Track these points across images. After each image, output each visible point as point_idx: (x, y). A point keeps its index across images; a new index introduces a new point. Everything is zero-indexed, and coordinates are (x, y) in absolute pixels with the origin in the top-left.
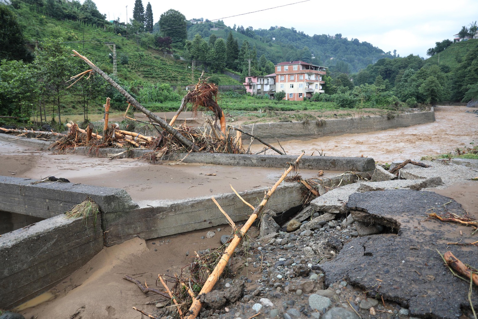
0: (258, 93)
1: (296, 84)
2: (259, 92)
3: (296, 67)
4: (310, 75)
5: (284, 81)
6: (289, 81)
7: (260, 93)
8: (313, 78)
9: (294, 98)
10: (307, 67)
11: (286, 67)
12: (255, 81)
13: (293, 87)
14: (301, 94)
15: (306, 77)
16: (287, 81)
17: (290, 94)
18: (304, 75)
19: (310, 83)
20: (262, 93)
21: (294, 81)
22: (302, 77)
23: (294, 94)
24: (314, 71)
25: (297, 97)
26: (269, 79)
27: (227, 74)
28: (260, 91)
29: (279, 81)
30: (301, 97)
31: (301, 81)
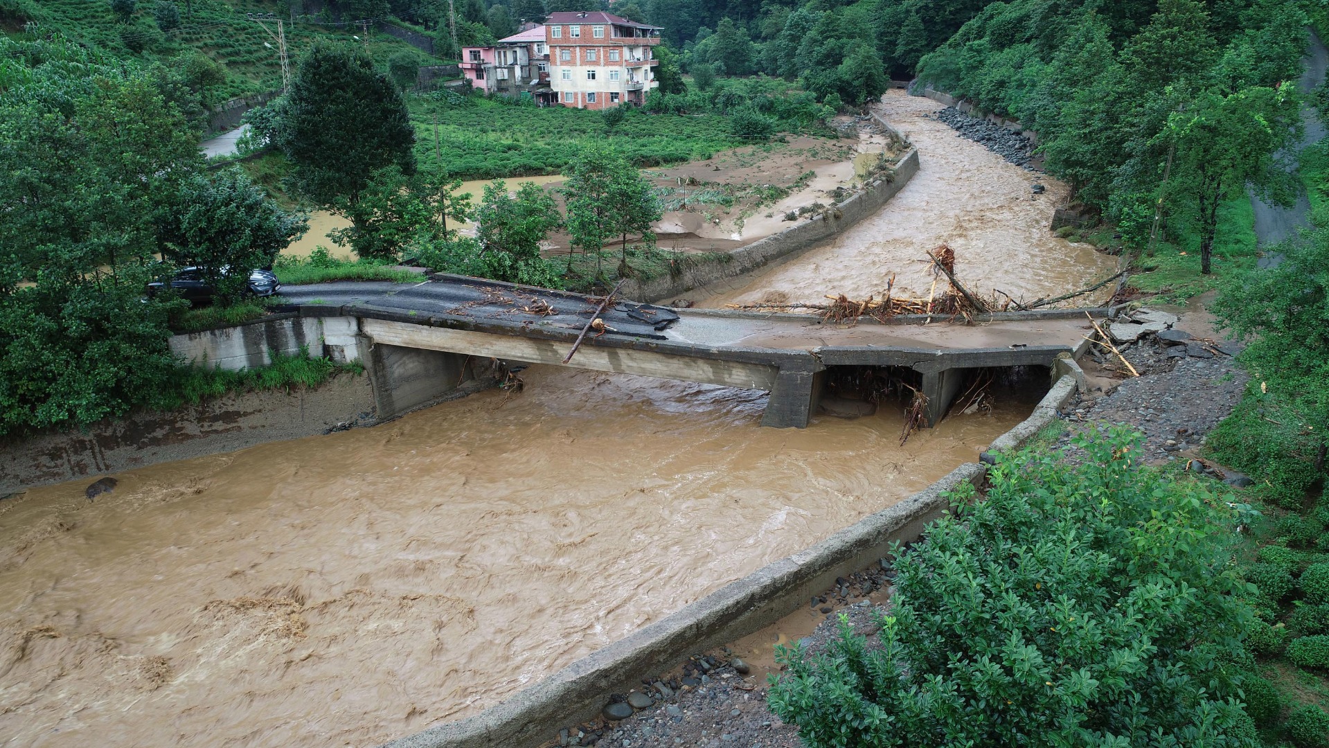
0: (500, 89)
1: (601, 71)
2: (501, 86)
3: (599, 31)
4: (631, 48)
5: (572, 62)
6: (584, 63)
7: (506, 90)
8: (639, 53)
9: (600, 103)
10: (627, 32)
11: (576, 29)
12: (490, 58)
13: (594, 77)
14: (614, 95)
15: (626, 51)
16: (578, 62)
17: (589, 94)
18: (620, 49)
19: (634, 69)
20: (513, 90)
21: (596, 63)
22: (615, 55)
23: (600, 94)
24: (641, 40)
25: (606, 100)
26: (518, 50)
27: (392, 33)
28: (504, 85)
29: (558, 63)
30: (616, 101)
31: (614, 63)
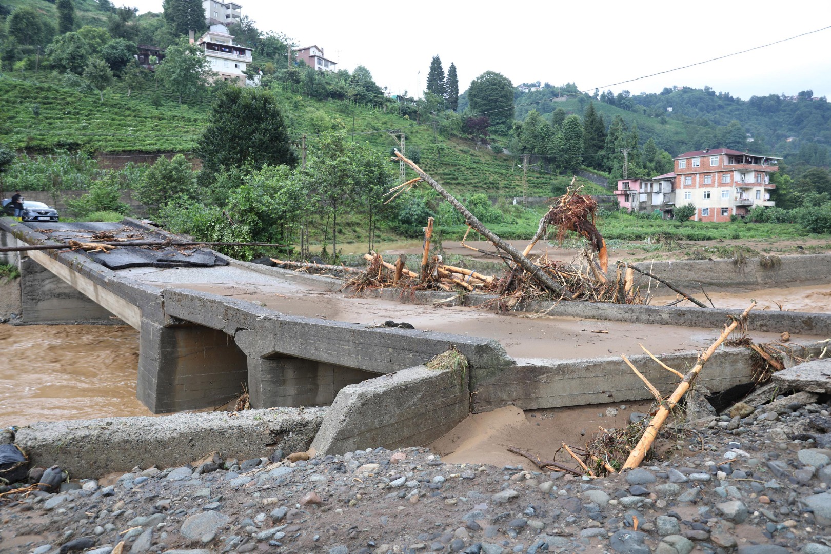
0: (641, 208)
1: (715, 192)
2: (642, 206)
3: (715, 161)
4: (743, 173)
5: (692, 186)
6: (702, 185)
7: (645, 209)
8: (751, 178)
9: (712, 216)
10: (738, 159)
11: (697, 161)
12: (635, 187)
13: (709, 196)
14: (725, 210)
15: (737, 177)
16: (697, 185)
17: (704, 210)
18: (731, 173)
19: (744, 189)
20: (649, 209)
21: (711, 185)
22: (727, 179)
23: (712, 210)
24: (753, 166)
25: (717, 214)
26: (663, 182)
27: (583, 176)
28: (644, 205)
29: (682, 187)
30: (726, 214)
31: (726, 184)
